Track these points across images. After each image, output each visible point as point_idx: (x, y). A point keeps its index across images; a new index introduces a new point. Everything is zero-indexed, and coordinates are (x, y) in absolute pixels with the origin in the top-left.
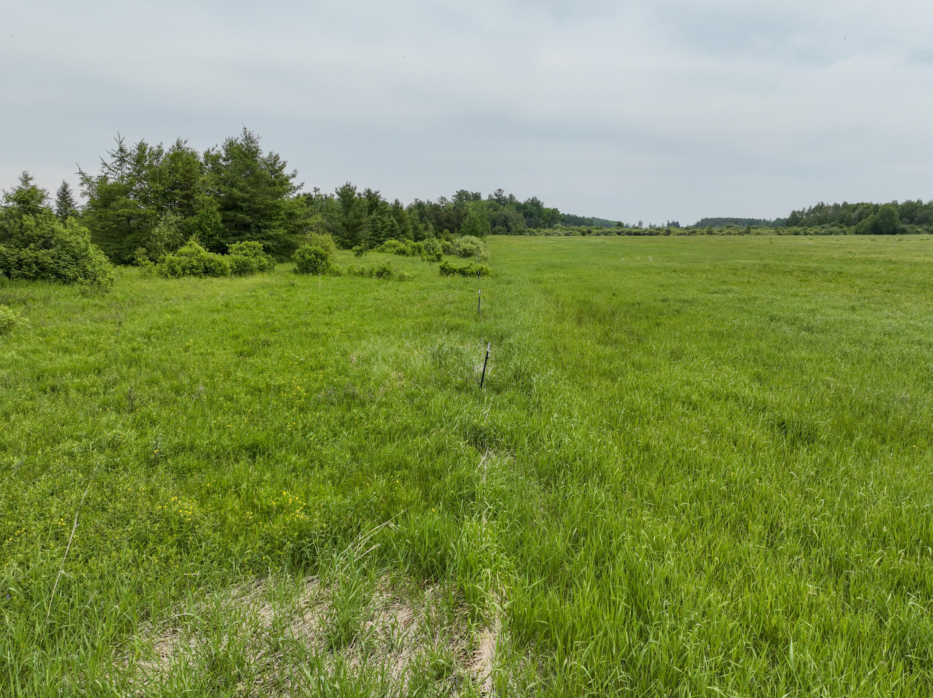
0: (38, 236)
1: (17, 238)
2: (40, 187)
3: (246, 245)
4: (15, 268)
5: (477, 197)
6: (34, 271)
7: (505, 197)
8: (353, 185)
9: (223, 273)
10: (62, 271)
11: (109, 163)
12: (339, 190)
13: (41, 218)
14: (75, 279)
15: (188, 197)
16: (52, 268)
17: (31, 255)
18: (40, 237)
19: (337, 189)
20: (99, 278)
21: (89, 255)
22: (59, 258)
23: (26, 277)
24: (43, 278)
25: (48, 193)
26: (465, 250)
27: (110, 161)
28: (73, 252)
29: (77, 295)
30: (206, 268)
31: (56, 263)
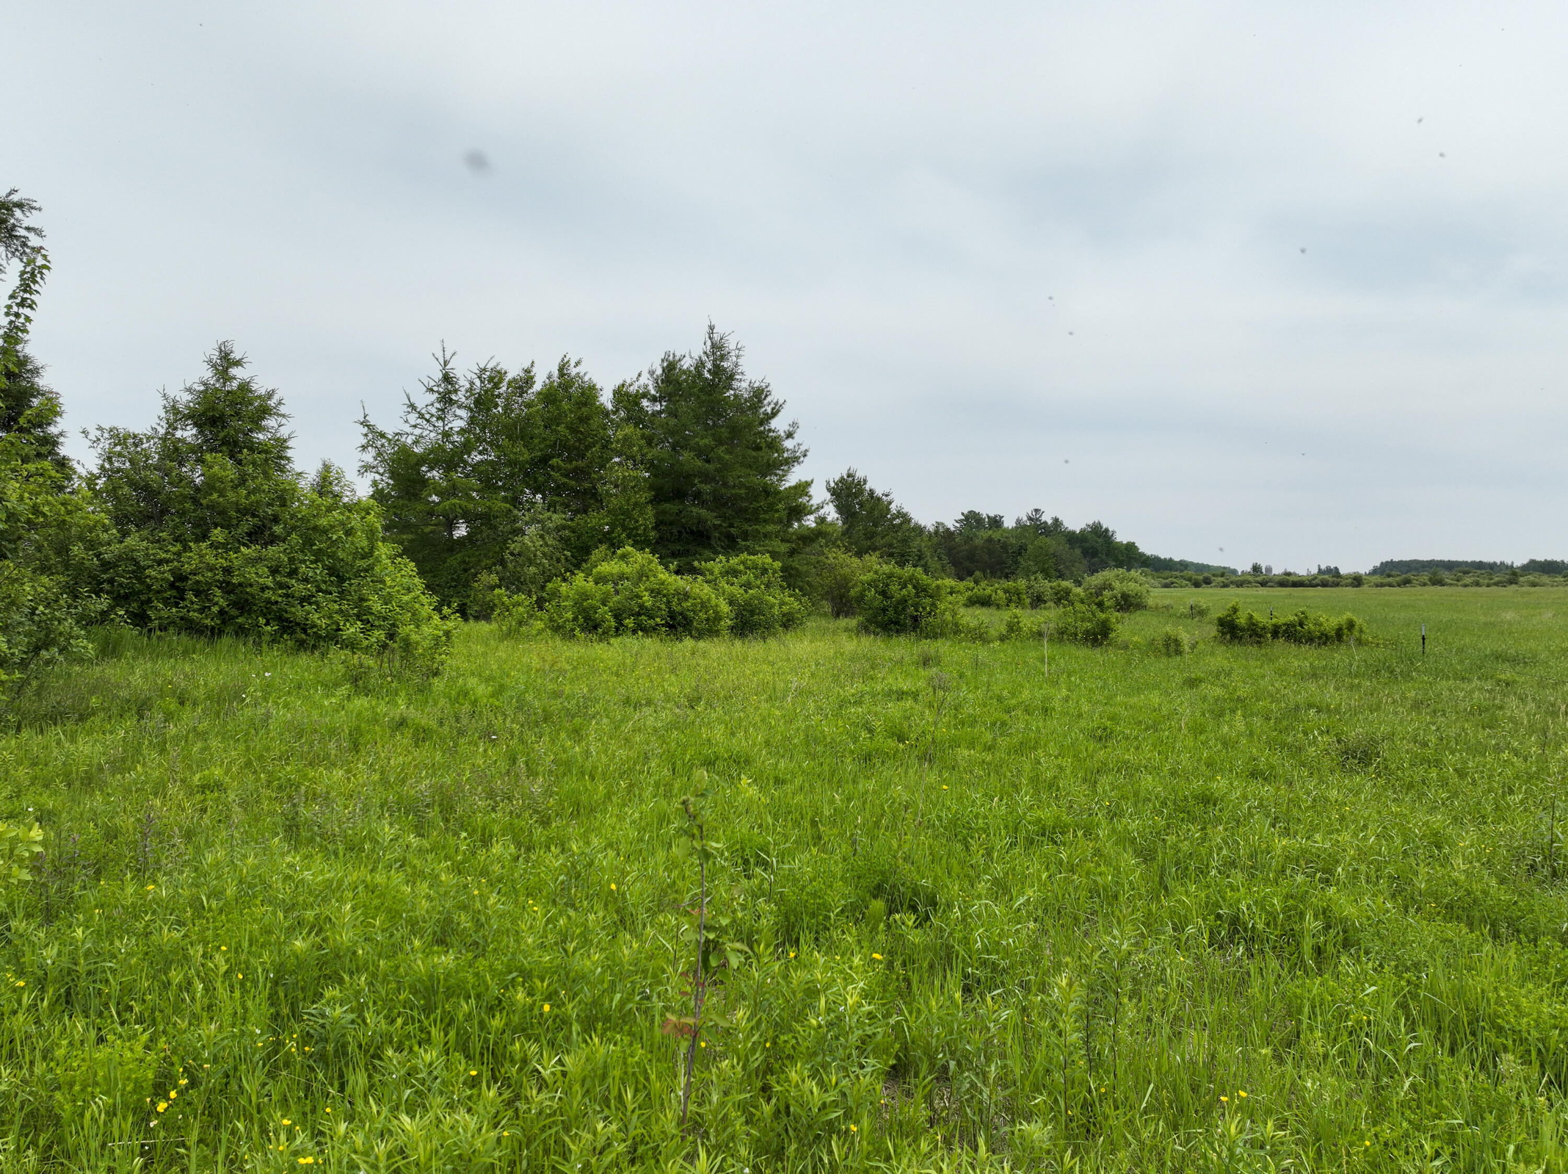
0: (238, 511)
1: (182, 513)
2: (260, 387)
3: (743, 563)
4: (166, 602)
5: (996, 522)
6: (215, 609)
7: (1045, 523)
8: (860, 475)
9: (710, 631)
10: (298, 612)
11: (420, 405)
12: (832, 484)
13: (254, 464)
14: (334, 636)
15: (579, 474)
16: (268, 601)
17: (212, 561)
18: (245, 511)
19: (828, 483)
20: (406, 630)
21: (377, 569)
22: (293, 573)
23: (191, 628)
24: (241, 632)
25: (280, 403)
26: (1125, 596)
27: (424, 400)
28: (332, 556)
29: (337, 685)
30: (672, 615)
31: (281, 586)
